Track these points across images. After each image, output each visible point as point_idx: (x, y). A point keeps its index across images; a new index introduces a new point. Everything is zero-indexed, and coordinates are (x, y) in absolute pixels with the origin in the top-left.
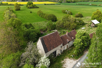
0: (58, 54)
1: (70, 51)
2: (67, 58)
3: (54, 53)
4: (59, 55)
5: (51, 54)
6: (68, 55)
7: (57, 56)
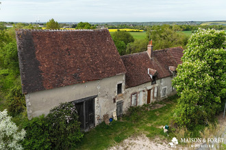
0: (106, 116)
1: (157, 114)
2: (140, 135)
3: (79, 104)
4: (108, 122)
5: (64, 107)
6: (149, 125)
7: (97, 122)
